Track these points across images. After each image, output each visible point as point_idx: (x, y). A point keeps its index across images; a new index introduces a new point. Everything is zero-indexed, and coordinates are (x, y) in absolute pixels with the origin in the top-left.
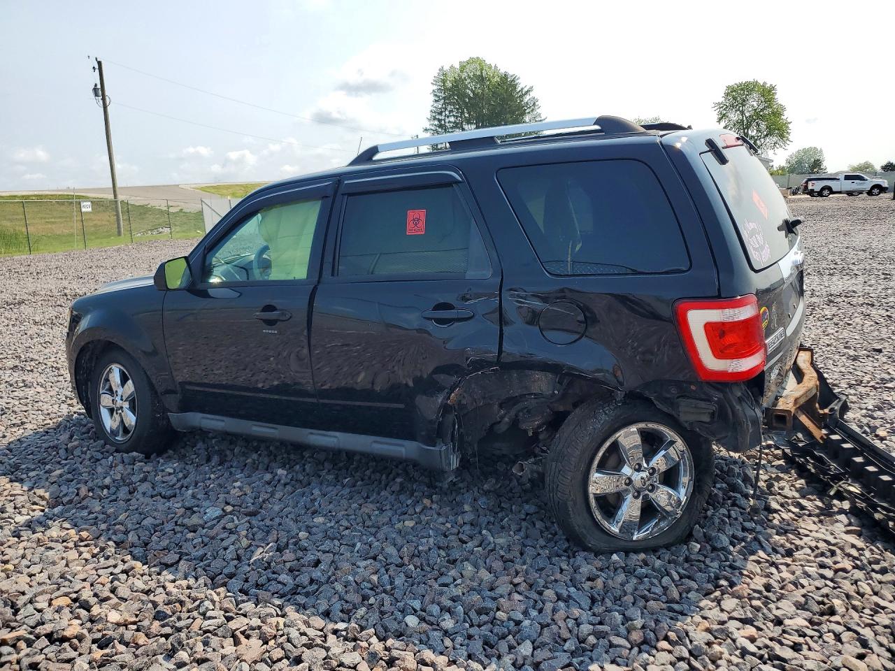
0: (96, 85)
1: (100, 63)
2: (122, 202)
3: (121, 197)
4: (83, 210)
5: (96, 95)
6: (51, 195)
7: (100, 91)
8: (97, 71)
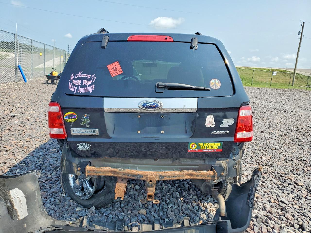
0: (300, 31)
1: (304, 23)
2: (297, 74)
3: (296, 72)
4: (273, 75)
5: (299, 35)
6: (277, 70)
7: (301, 34)
8: (302, 26)
